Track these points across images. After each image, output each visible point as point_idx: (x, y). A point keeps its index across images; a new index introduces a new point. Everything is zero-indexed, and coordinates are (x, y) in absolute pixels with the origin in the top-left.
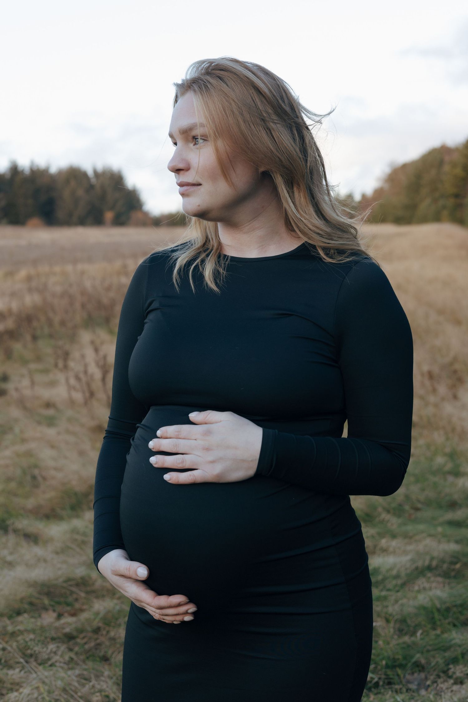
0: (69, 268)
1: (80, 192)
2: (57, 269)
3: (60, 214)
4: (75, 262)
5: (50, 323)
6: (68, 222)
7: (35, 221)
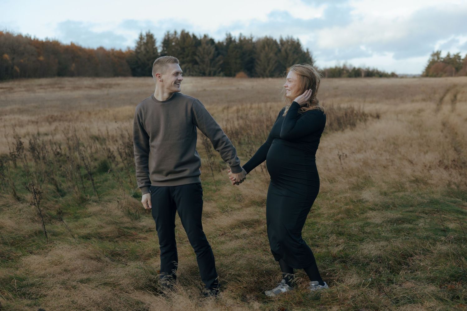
0: (262, 105)
1: (271, 55)
2: (255, 105)
3: (258, 69)
4: (266, 101)
5: (249, 135)
6: (262, 75)
7: (241, 74)
